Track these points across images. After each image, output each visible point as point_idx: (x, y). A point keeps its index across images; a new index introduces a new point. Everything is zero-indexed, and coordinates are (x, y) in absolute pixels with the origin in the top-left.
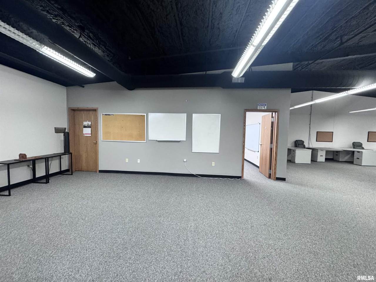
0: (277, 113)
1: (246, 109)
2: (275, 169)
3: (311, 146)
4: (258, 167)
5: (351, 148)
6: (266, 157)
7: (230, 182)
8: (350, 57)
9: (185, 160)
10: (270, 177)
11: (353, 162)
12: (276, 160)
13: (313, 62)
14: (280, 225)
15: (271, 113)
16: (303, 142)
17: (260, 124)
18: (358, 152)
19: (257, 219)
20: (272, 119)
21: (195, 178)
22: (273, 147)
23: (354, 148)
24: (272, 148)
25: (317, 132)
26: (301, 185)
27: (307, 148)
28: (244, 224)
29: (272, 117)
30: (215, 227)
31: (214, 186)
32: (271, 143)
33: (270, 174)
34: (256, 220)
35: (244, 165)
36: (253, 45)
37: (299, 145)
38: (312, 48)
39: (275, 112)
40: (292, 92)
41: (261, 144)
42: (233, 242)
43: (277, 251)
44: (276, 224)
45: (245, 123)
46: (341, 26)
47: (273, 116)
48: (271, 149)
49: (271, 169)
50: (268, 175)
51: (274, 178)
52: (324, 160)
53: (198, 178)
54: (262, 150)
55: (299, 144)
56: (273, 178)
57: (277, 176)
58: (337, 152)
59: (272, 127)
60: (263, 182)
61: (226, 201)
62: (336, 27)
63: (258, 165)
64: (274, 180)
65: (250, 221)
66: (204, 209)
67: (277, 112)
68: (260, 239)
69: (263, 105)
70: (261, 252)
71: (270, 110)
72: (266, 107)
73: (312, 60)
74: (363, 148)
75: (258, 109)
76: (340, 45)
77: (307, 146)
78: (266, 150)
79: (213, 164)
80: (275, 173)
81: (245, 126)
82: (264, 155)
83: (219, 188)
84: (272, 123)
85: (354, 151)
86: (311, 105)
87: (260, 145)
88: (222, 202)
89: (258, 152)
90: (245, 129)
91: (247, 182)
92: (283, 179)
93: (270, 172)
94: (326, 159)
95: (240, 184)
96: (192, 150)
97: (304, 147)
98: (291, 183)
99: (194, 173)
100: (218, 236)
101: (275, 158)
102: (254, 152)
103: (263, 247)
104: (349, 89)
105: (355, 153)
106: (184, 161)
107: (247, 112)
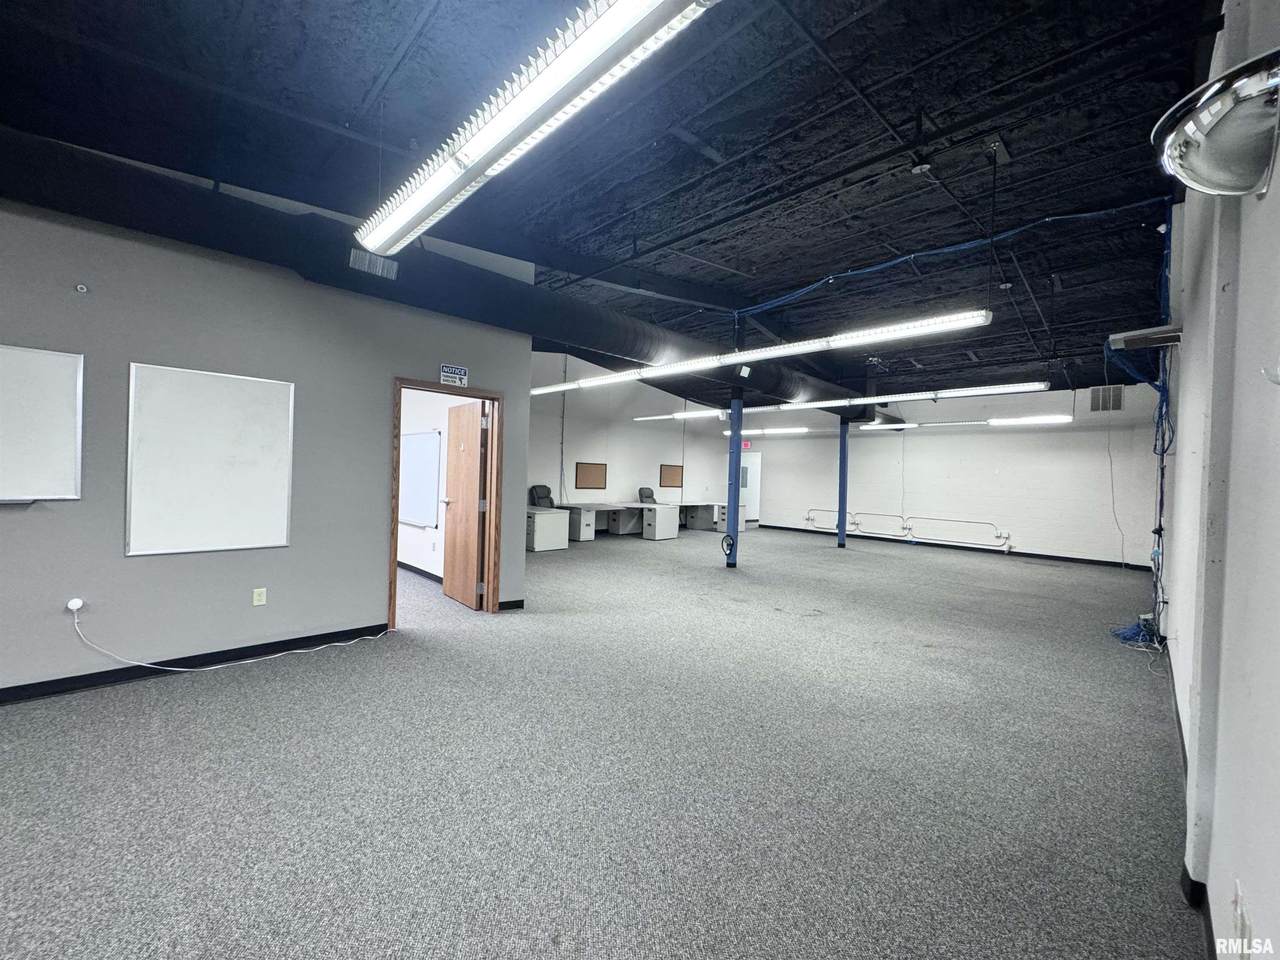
0: (496, 404)
1: (400, 376)
2: (496, 576)
3: (565, 502)
4: (438, 580)
5: (636, 501)
6: (466, 545)
7: (344, 655)
8: (641, 291)
9: (75, 604)
10: (480, 607)
11: (642, 533)
12: (497, 548)
13: (577, 280)
14: (541, 748)
15: (481, 401)
16: (548, 491)
17: (440, 433)
18: (650, 510)
19: (471, 759)
20: (484, 422)
21: (151, 682)
22: (488, 508)
23: (642, 502)
24: (484, 513)
25: (577, 464)
26: (560, 610)
27: (558, 508)
28: (435, 799)
29: (484, 414)
30: (315, 874)
31: (274, 691)
32: (483, 495)
33: (481, 596)
34: (471, 763)
35: (395, 581)
36: (456, 159)
37: (541, 500)
38: (576, 241)
39: (493, 400)
40: (534, 349)
41: (447, 500)
42: (410, 890)
43: (551, 832)
44: (531, 749)
45: (397, 426)
46: (634, 212)
47: (487, 410)
48: (483, 516)
49: (482, 580)
50: (474, 602)
51: (494, 606)
52: (592, 537)
53: (169, 679)
54: (452, 522)
55: (539, 497)
56: (490, 607)
57: (503, 598)
58: (615, 512)
59: (484, 444)
60: (463, 627)
61: (344, 736)
62: (627, 210)
63: (440, 574)
64: (494, 612)
65: (452, 776)
66: (238, 818)
67: (497, 400)
68: (498, 823)
69: (457, 371)
70: (510, 866)
71: (479, 390)
72: (465, 381)
73: (577, 274)
74: (655, 502)
75: (442, 382)
76: (632, 258)
77: (556, 502)
78: (467, 520)
79: (260, 596)
80: (496, 590)
81: (397, 436)
82: (458, 540)
83: (297, 693)
84: (484, 432)
85: (642, 509)
86: (563, 393)
87: (445, 505)
88: (324, 748)
89: (436, 527)
90: (396, 448)
91: (412, 641)
92: (518, 605)
93: (482, 587)
94: (598, 533)
95: (388, 655)
96: (126, 545)
97: (552, 505)
98: (534, 611)
99: (144, 660)
100: (338, 903)
101: (496, 542)
102: (421, 531)
103: (513, 844)
104: (641, 366)
105: (645, 513)
106: (68, 610)
107: (403, 390)
